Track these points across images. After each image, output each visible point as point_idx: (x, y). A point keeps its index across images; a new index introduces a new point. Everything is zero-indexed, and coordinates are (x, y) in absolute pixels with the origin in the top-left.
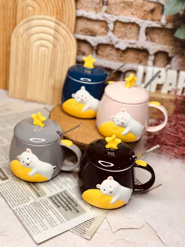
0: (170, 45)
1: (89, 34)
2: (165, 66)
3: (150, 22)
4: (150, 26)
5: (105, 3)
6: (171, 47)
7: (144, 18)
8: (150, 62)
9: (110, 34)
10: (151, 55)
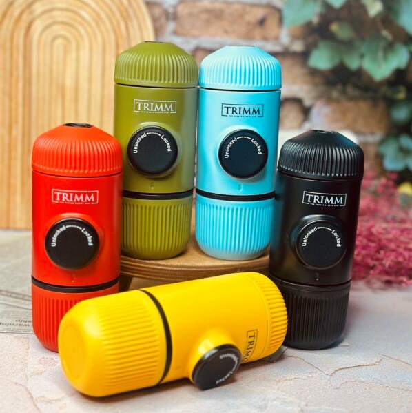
2: (300, 125)
3: (261, 43)
5: (171, 17)
6: (306, 88)
7: (248, 37)
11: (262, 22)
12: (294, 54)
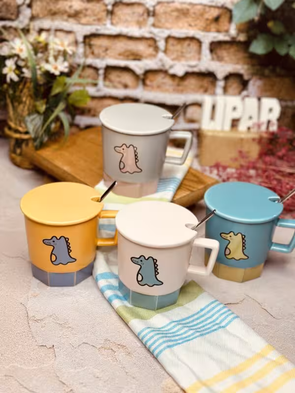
0: (244, 63)
1: (131, 57)
2: (240, 93)
3: (215, 34)
4: (216, 40)
5: (151, 14)
6: (246, 67)
7: (206, 29)
8: (219, 90)
9: (161, 55)
10: (220, 80)
11: (217, 19)
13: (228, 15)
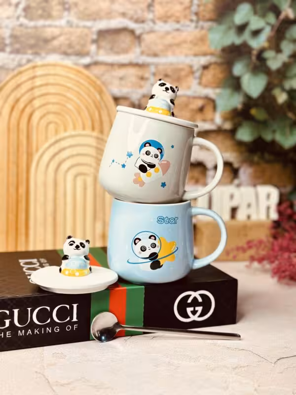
2: (231, 182)
3: (201, 124)
4: (202, 129)
6: (234, 154)
10: (209, 170)
11: (201, 109)
12: (225, 131)
13: (211, 105)
